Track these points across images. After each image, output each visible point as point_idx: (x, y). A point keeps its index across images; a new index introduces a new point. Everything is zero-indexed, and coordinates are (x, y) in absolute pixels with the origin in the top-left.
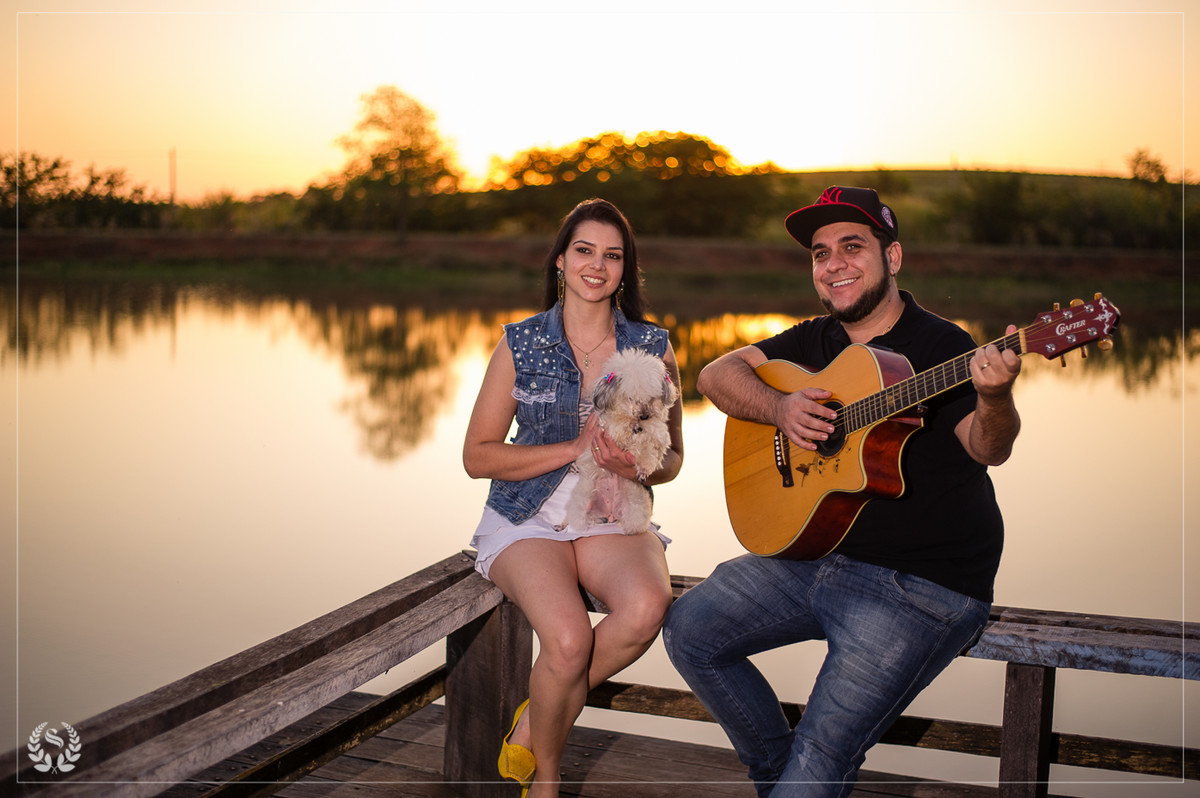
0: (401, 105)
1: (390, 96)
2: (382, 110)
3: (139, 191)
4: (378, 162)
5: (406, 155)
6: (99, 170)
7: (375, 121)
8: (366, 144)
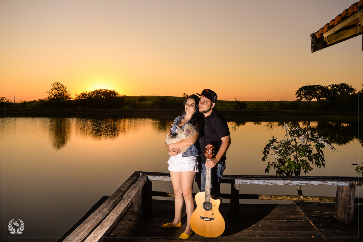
0: (59, 85)
1: (57, 84)
2: (56, 86)
3: (8, 101)
4: (55, 95)
5: (61, 94)
7: (55, 88)
8: (53, 93)
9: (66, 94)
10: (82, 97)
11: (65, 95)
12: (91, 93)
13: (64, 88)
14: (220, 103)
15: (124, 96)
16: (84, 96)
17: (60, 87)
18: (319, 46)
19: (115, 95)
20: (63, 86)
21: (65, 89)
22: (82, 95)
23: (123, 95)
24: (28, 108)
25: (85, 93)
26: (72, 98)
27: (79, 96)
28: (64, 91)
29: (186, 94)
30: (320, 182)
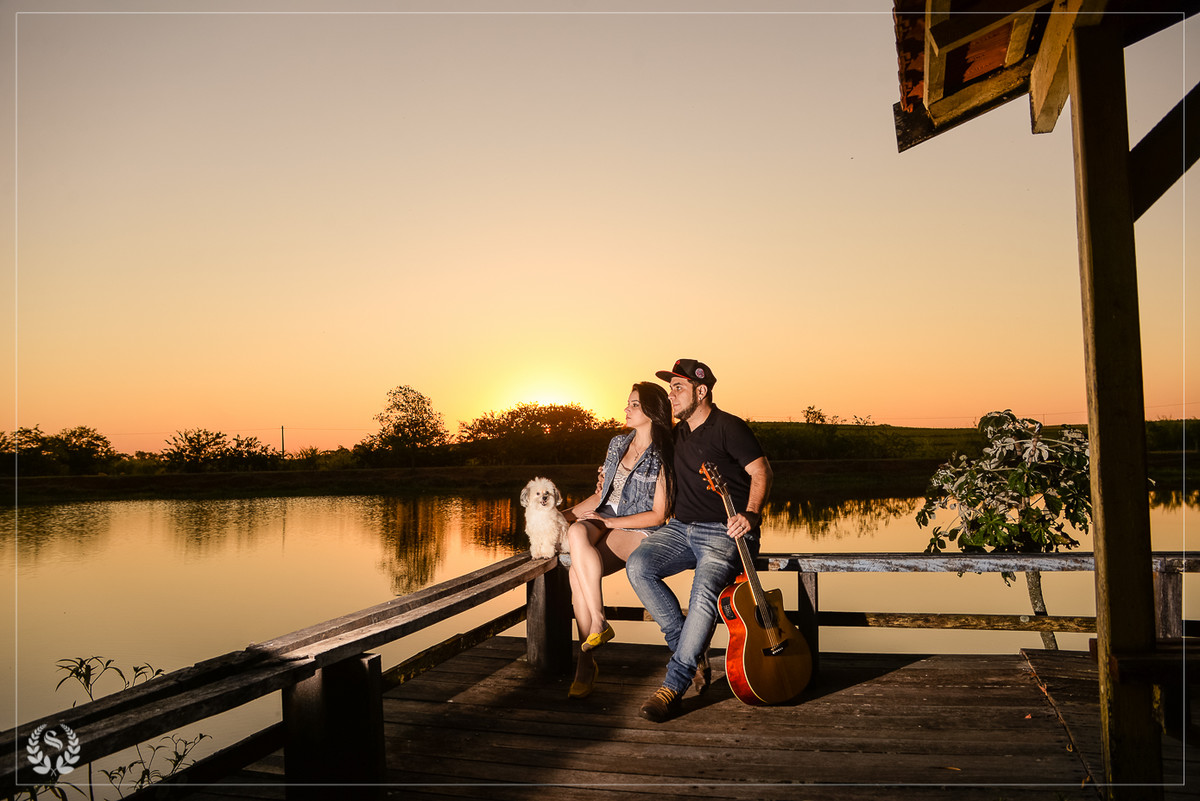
0: (411, 396)
1: (404, 391)
2: (401, 399)
3: (265, 449)
4: (398, 428)
5: (414, 424)
6: (242, 438)
7: (397, 406)
8: (391, 419)
9: (431, 421)
10: (479, 431)
11: (428, 426)
12: (505, 416)
13: (423, 402)
14: (935, 436)
15: (611, 422)
16: (485, 426)
17: (413, 401)
18: (915, 133)
19: (582, 422)
20: (421, 398)
21: (428, 408)
22: (480, 425)
23: (608, 419)
24: (323, 469)
25: (489, 417)
26: (451, 434)
27: (470, 429)
28: (426, 412)
29: (816, 410)
30: (1064, 562)
